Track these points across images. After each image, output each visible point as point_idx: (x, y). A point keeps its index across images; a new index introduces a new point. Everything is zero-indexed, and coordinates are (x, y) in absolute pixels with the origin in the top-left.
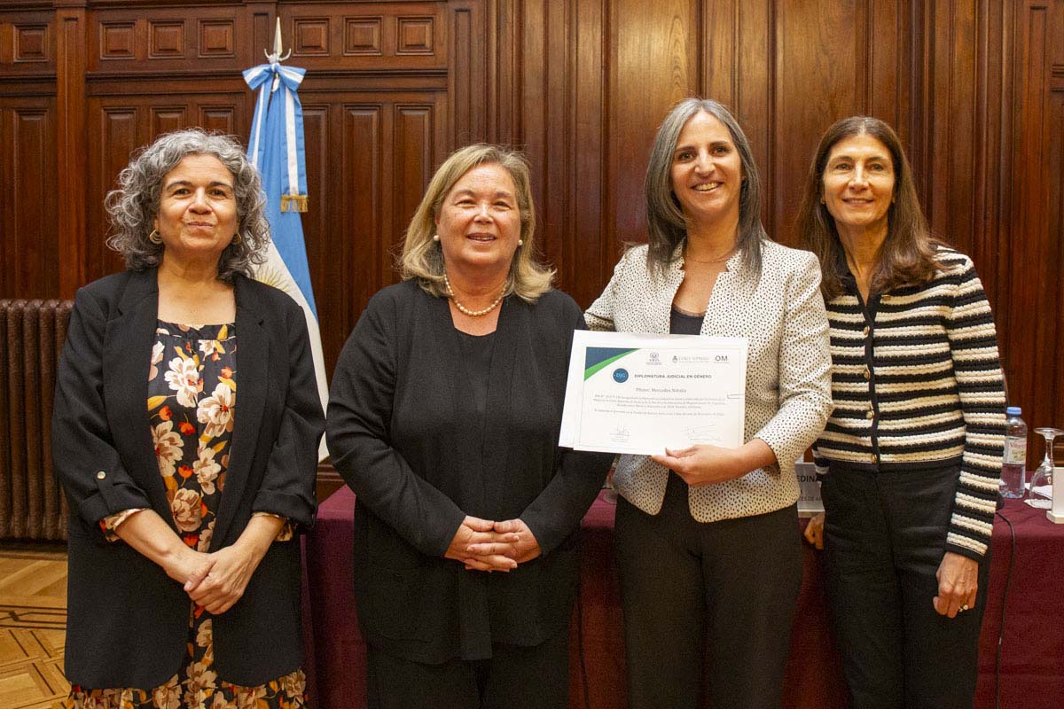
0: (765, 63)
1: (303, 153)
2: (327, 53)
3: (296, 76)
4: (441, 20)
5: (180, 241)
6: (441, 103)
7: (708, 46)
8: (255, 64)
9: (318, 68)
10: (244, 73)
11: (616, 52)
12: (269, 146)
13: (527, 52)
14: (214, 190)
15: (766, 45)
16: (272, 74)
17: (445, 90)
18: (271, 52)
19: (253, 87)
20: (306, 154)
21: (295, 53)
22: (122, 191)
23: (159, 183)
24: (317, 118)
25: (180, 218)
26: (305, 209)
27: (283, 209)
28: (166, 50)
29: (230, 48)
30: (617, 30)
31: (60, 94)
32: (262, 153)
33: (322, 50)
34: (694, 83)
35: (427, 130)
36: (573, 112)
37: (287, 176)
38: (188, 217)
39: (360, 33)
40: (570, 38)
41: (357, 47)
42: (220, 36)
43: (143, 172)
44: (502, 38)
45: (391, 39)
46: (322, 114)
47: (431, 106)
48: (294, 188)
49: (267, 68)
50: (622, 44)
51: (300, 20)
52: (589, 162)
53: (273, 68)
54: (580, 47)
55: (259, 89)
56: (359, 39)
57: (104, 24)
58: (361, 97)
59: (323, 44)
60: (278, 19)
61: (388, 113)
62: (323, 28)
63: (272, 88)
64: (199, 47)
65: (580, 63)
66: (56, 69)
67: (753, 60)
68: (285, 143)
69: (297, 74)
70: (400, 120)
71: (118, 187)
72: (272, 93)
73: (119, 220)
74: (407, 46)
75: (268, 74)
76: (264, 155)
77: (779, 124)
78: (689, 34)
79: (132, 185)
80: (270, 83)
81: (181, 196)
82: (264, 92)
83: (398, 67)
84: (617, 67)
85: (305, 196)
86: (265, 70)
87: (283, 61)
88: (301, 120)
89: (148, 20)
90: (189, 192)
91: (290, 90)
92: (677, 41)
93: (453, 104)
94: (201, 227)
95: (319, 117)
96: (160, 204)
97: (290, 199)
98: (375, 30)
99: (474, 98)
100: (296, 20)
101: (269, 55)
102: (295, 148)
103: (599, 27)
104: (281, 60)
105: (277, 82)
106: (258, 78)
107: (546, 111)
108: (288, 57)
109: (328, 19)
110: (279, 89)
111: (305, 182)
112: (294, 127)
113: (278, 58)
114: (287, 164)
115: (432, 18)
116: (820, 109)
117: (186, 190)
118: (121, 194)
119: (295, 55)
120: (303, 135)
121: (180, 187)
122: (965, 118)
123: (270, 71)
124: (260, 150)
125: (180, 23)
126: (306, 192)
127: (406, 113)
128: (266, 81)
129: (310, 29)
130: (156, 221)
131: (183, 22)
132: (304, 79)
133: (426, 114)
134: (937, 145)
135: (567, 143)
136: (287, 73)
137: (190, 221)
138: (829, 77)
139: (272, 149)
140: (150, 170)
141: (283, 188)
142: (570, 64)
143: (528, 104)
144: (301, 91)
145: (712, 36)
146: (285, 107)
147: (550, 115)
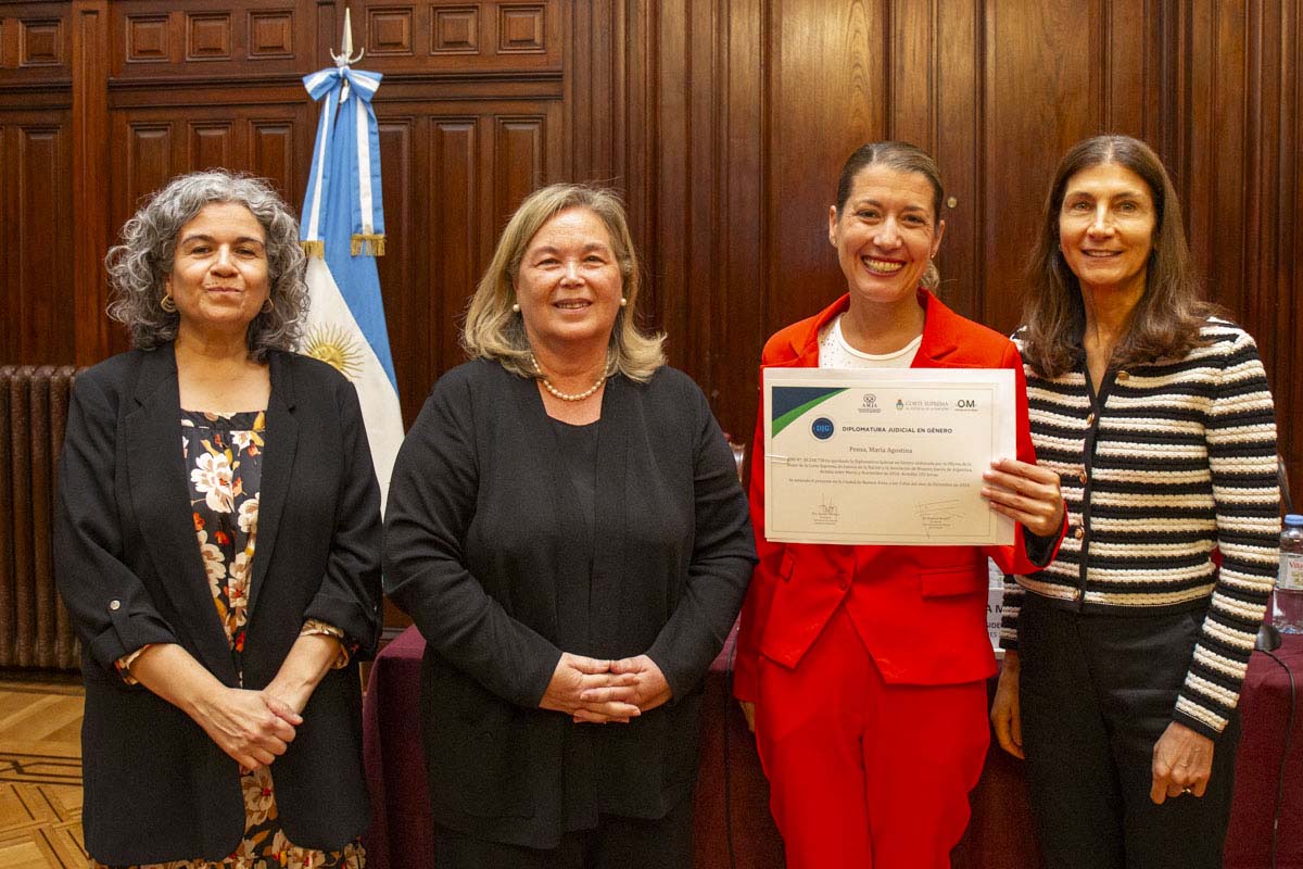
0: (972, 60)
1: (379, 180)
2: (412, 51)
3: (370, 82)
4: (554, 9)
5: (200, 312)
6: (554, 115)
7: (898, 37)
8: (319, 69)
9: (398, 71)
10: (305, 79)
11: (779, 45)
12: (336, 175)
13: (665, 49)
14: (240, 247)
15: (972, 36)
16: (340, 80)
17: (559, 97)
18: (338, 52)
19: (316, 98)
20: (383, 181)
21: (369, 51)
22: (126, 247)
23: (172, 238)
24: (398, 136)
25: (200, 282)
26: (381, 252)
27: (354, 252)
28: (206, 50)
29: (288, 45)
30: (781, 17)
31: (75, 108)
32: (327, 181)
33: (404, 48)
34: (879, 86)
35: (537, 150)
36: (725, 123)
37: (359, 210)
38: (210, 281)
39: (451, 26)
40: (719, 30)
41: (448, 44)
42: (274, 31)
43: (154, 224)
44: (632, 31)
45: (491, 33)
46: (403, 129)
47: (542, 118)
48: (367, 226)
49: (332, 72)
50: (786, 37)
51: (377, 10)
52: (745, 187)
53: (341, 73)
54: (733, 39)
55: (323, 99)
56: (450, 33)
57: (130, 18)
58: (452, 108)
59: (405, 41)
60: (348, 10)
61: (487, 126)
62: (405, 20)
63: (340, 99)
64: (249, 46)
65: (733, 58)
66: (72, 76)
67: (955, 54)
68: (356, 168)
69: (371, 80)
70: (502, 137)
71: (122, 242)
72: (339, 104)
73: (122, 282)
74: (511, 41)
75: (334, 81)
76: (330, 184)
77: (990, 138)
78: (873, 23)
79: (139, 240)
80: (338, 91)
81: (201, 255)
82: (331, 102)
83: (499, 69)
84: (781, 67)
85: (382, 236)
86: (331, 76)
87: (354, 64)
88: (376, 138)
89: (185, 12)
90: (210, 250)
91: (363, 100)
92: (857, 31)
93: (569, 116)
94: (226, 293)
95: (400, 132)
96: (173, 263)
97: (363, 240)
98: (471, 20)
99: (597, 106)
100: (370, 10)
101: (336, 56)
102: (369, 174)
103: (757, 14)
104: (351, 62)
105: (346, 90)
106: (323, 86)
107: (689, 126)
108: (360, 57)
109: (411, 9)
110: (348, 100)
111: (382, 218)
112: (368, 148)
113: (347, 60)
114: (358, 195)
115: (542, 6)
116: (1042, 116)
117: (208, 246)
118: (124, 251)
119: (369, 55)
120: (379, 157)
121: (200, 244)
122: (1233, 127)
123: (337, 77)
124: (324, 177)
125: (223, 15)
126: (383, 229)
127: (511, 128)
128: (332, 90)
129: (387, 22)
130: (168, 284)
131: (228, 14)
132: (381, 85)
133: (536, 128)
134: (1196, 164)
135: (716, 165)
136: (359, 78)
137: (212, 286)
138: (1054, 76)
139: (340, 173)
140: (162, 222)
141: (354, 225)
142: (719, 63)
143: (666, 115)
144: (376, 101)
145: (903, 24)
146: (356, 122)
147: (694, 131)
